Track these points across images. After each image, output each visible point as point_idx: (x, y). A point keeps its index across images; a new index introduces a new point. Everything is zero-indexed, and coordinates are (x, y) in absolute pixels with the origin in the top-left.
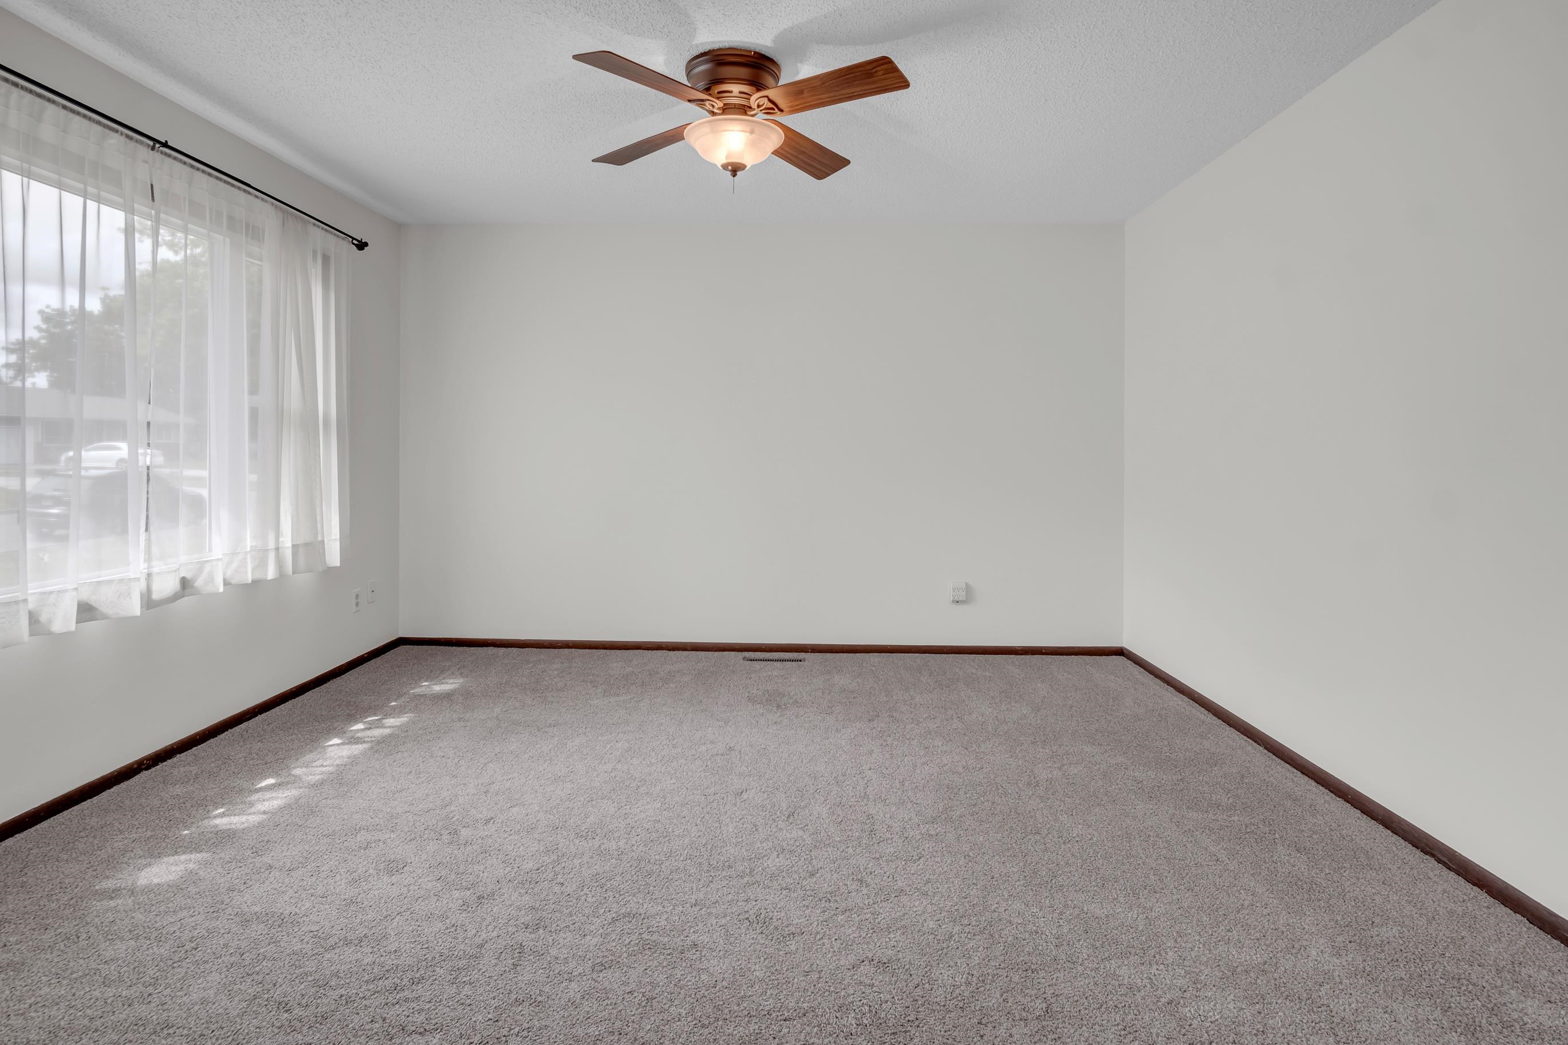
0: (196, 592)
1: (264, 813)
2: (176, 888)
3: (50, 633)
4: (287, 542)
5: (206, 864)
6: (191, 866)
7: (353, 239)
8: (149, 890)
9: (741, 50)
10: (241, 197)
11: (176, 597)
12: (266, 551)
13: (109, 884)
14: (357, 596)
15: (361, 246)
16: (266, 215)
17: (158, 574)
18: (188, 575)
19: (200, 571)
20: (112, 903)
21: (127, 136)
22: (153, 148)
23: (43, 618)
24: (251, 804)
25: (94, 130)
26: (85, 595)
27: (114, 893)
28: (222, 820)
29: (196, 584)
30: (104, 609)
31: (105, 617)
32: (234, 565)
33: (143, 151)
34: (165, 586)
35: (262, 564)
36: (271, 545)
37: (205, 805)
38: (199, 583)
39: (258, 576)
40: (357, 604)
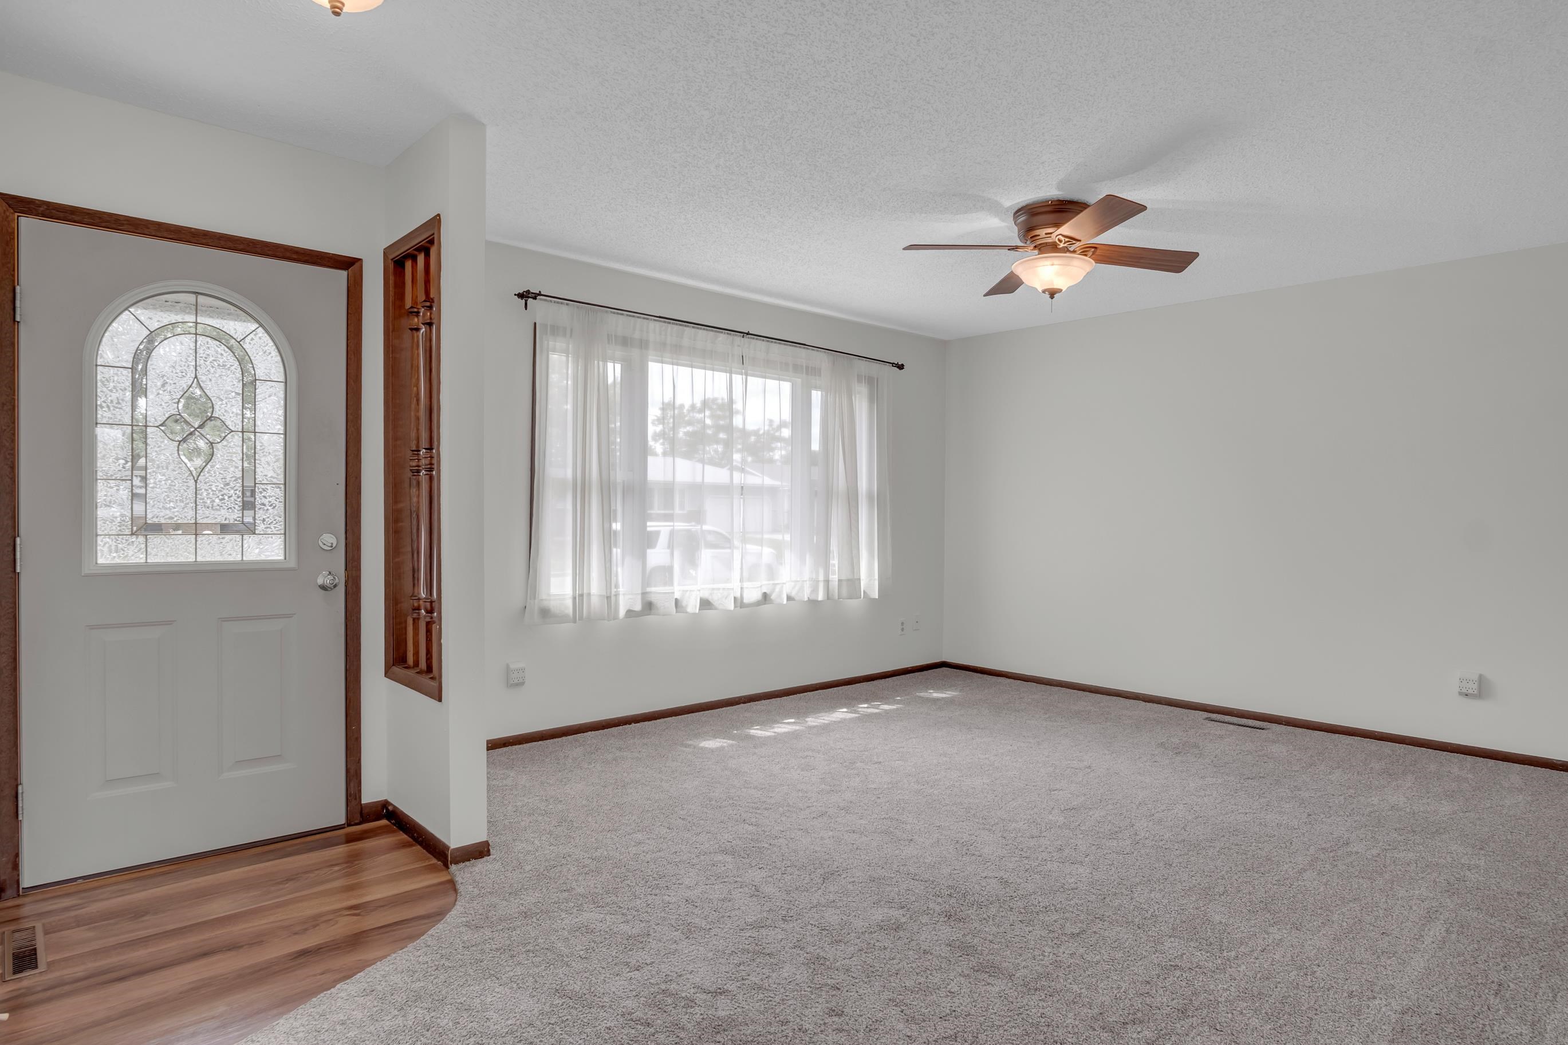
0: (771, 602)
1: (775, 733)
2: (712, 751)
3: (687, 612)
4: (834, 578)
5: (732, 745)
6: (725, 745)
7: (893, 364)
8: (702, 748)
9: (1043, 202)
10: (802, 352)
11: (758, 604)
12: (818, 581)
13: (690, 742)
14: (902, 624)
15: (901, 367)
16: (822, 360)
17: (747, 588)
18: (768, 592)
19: (773, 590)
20: (685, 749)
21: (728, 334)
22: (743, 337)
23: (684, 604)
24: (773, 728)
25: (710, 334)
26: (706, 595)
27: (689, 746)
28: (756, 731)
29: (772, 597)
30: (716, 604)
31: (716, 609)
32: (797, 588)
33: (738, 339)
34: (752, 595)
35: (815, 590)
36: (821, 578)
37: (752, 723)
38: (773, 597)
39: (813, 597)
40: (903, 630)
